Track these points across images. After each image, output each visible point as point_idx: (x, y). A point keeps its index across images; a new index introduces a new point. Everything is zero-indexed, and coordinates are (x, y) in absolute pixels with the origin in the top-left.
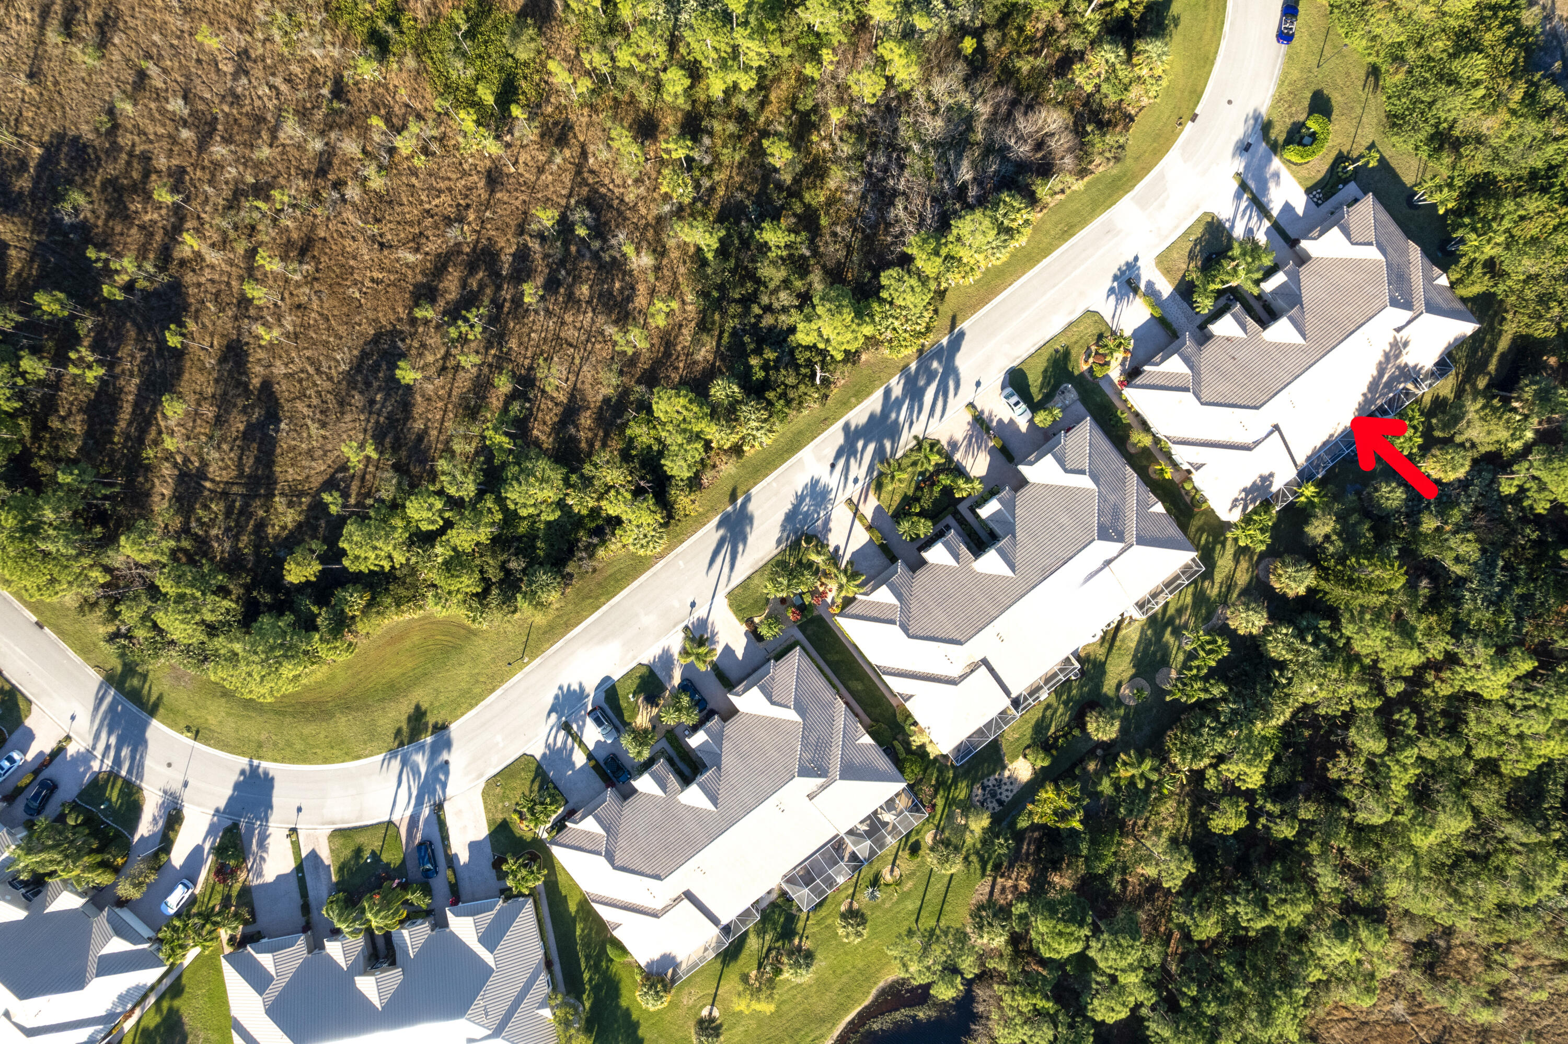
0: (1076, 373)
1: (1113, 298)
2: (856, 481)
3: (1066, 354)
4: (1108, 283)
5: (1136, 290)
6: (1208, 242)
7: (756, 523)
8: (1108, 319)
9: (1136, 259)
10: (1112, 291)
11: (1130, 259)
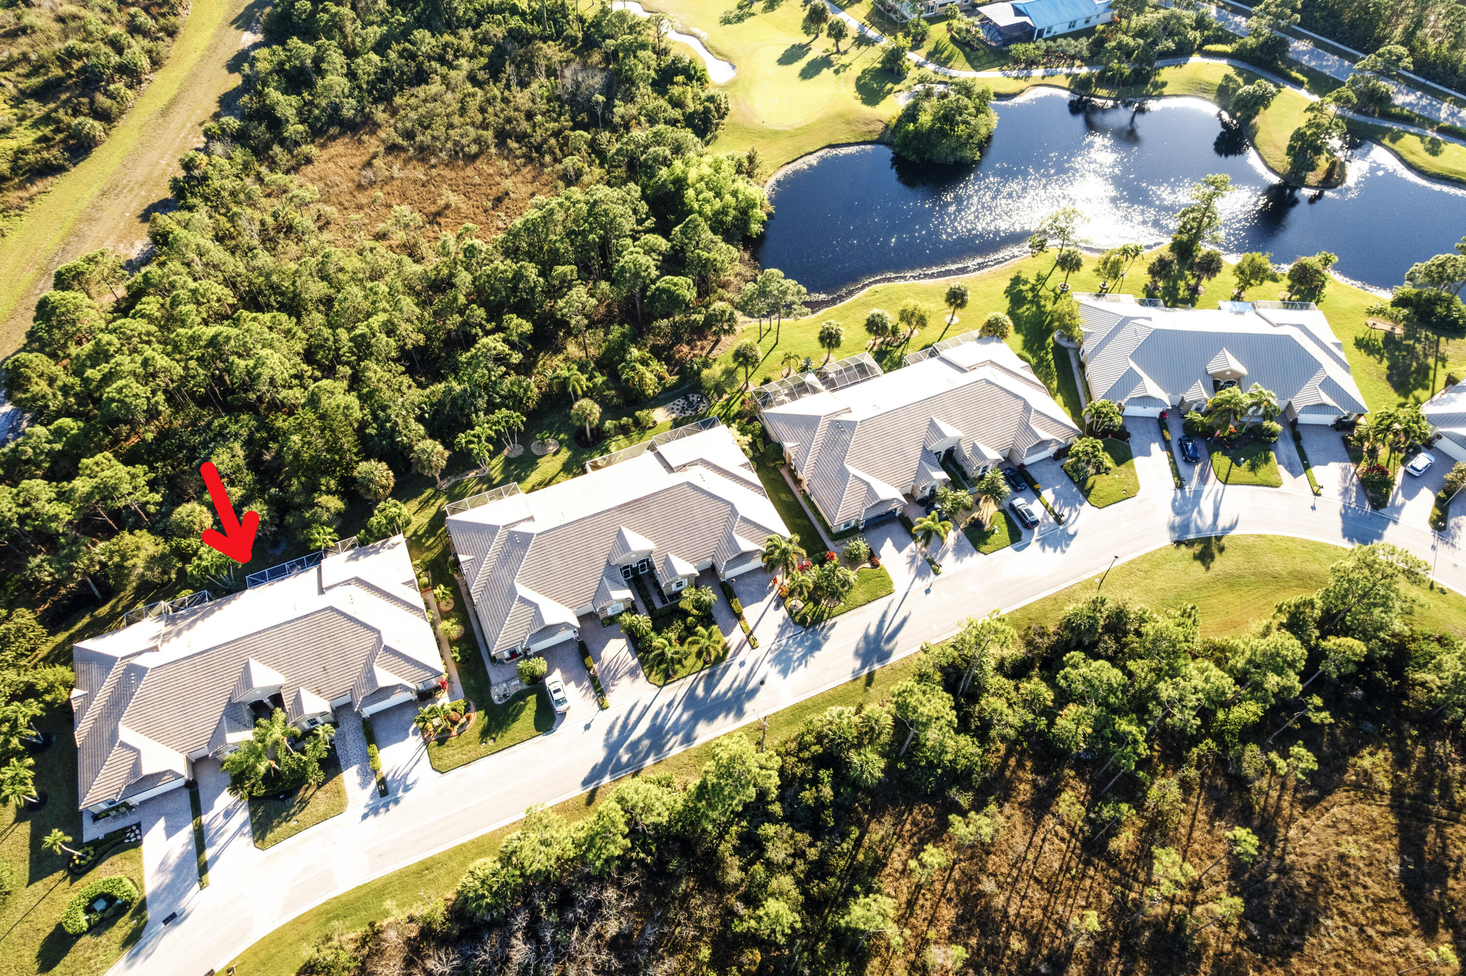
0: (482, 713)
1: (409, 782)
2: (742, 664)
3: (486, 733)
4: (407, 799)
5: (382, 781)
6: (278, 815)
7: (853, 648)
8: (426, 759)
9: (365, 817)
10: (407, 789)
11: (371, 818)
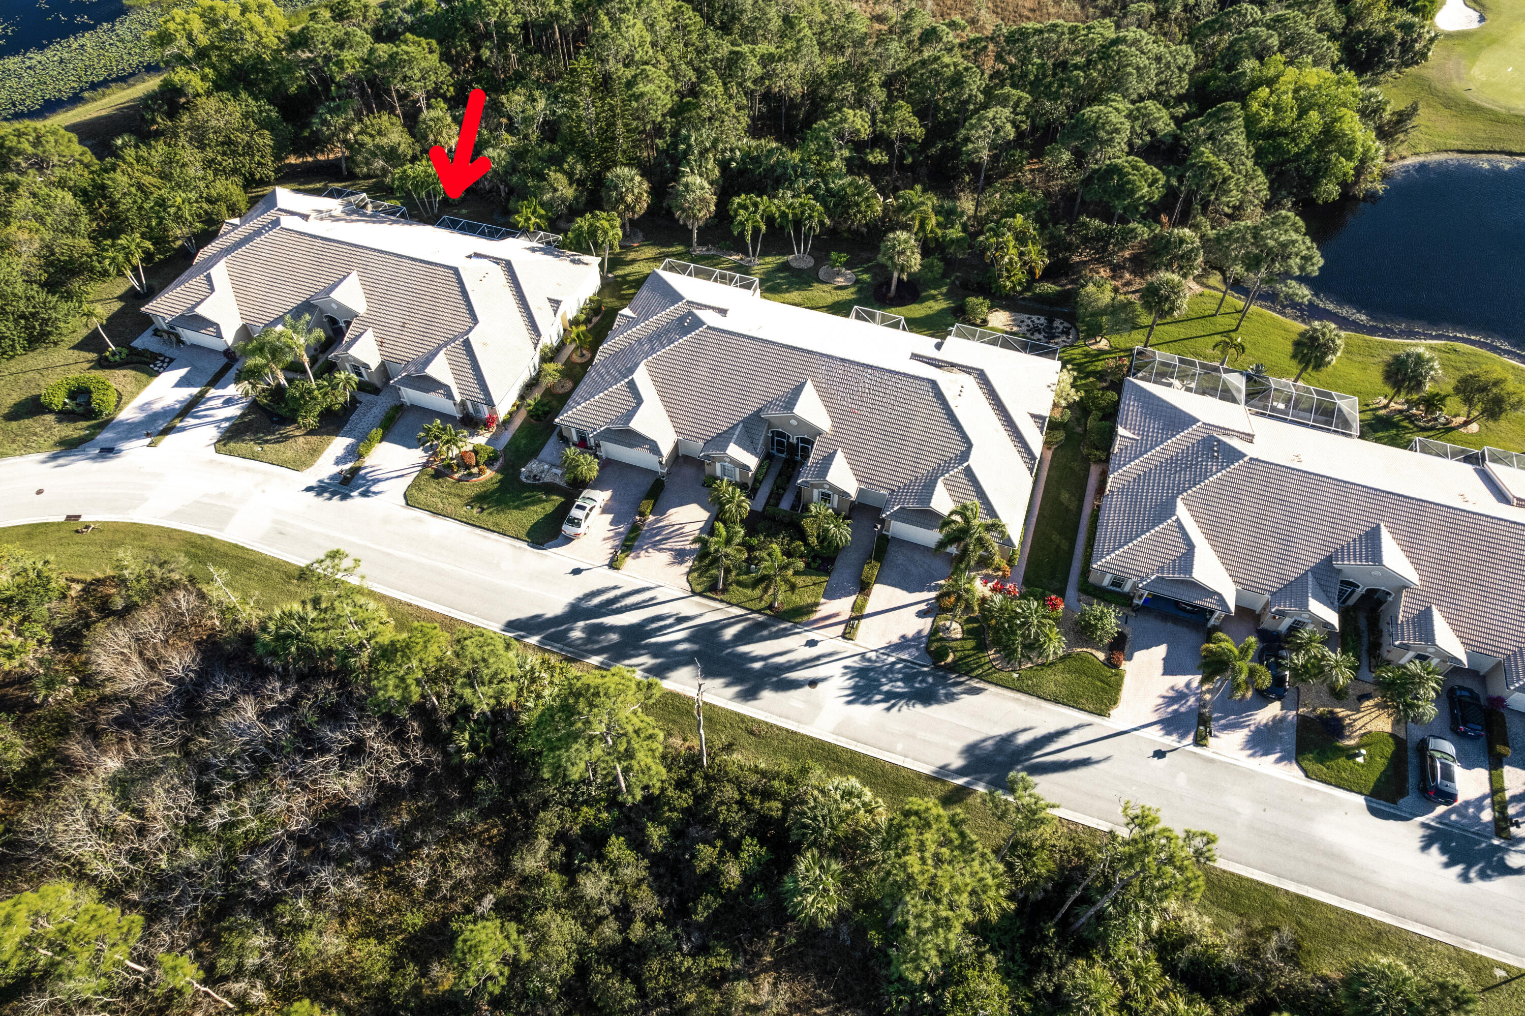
0: (500, 477)
1: (374, 489)
2: (812, 643)
3: (482, 500)
5: (355, 471)
6: (256, 432)
8: (409, 480)
9: (309, 489)
10: (364, 494)
11: (311, 494)
